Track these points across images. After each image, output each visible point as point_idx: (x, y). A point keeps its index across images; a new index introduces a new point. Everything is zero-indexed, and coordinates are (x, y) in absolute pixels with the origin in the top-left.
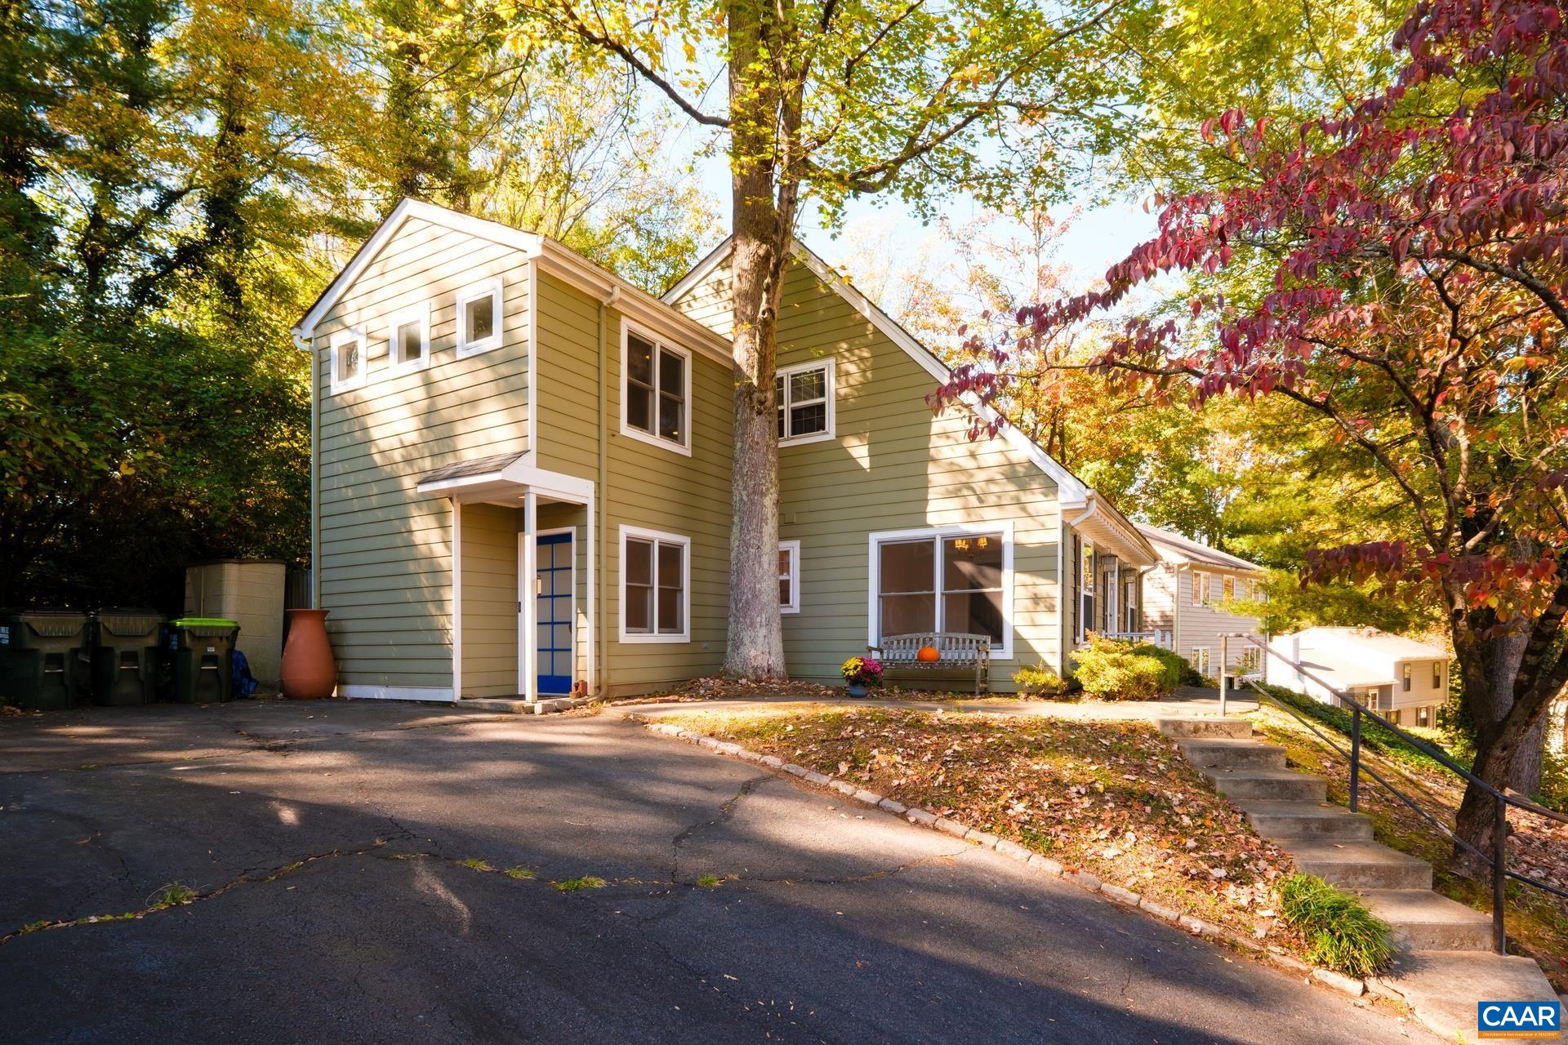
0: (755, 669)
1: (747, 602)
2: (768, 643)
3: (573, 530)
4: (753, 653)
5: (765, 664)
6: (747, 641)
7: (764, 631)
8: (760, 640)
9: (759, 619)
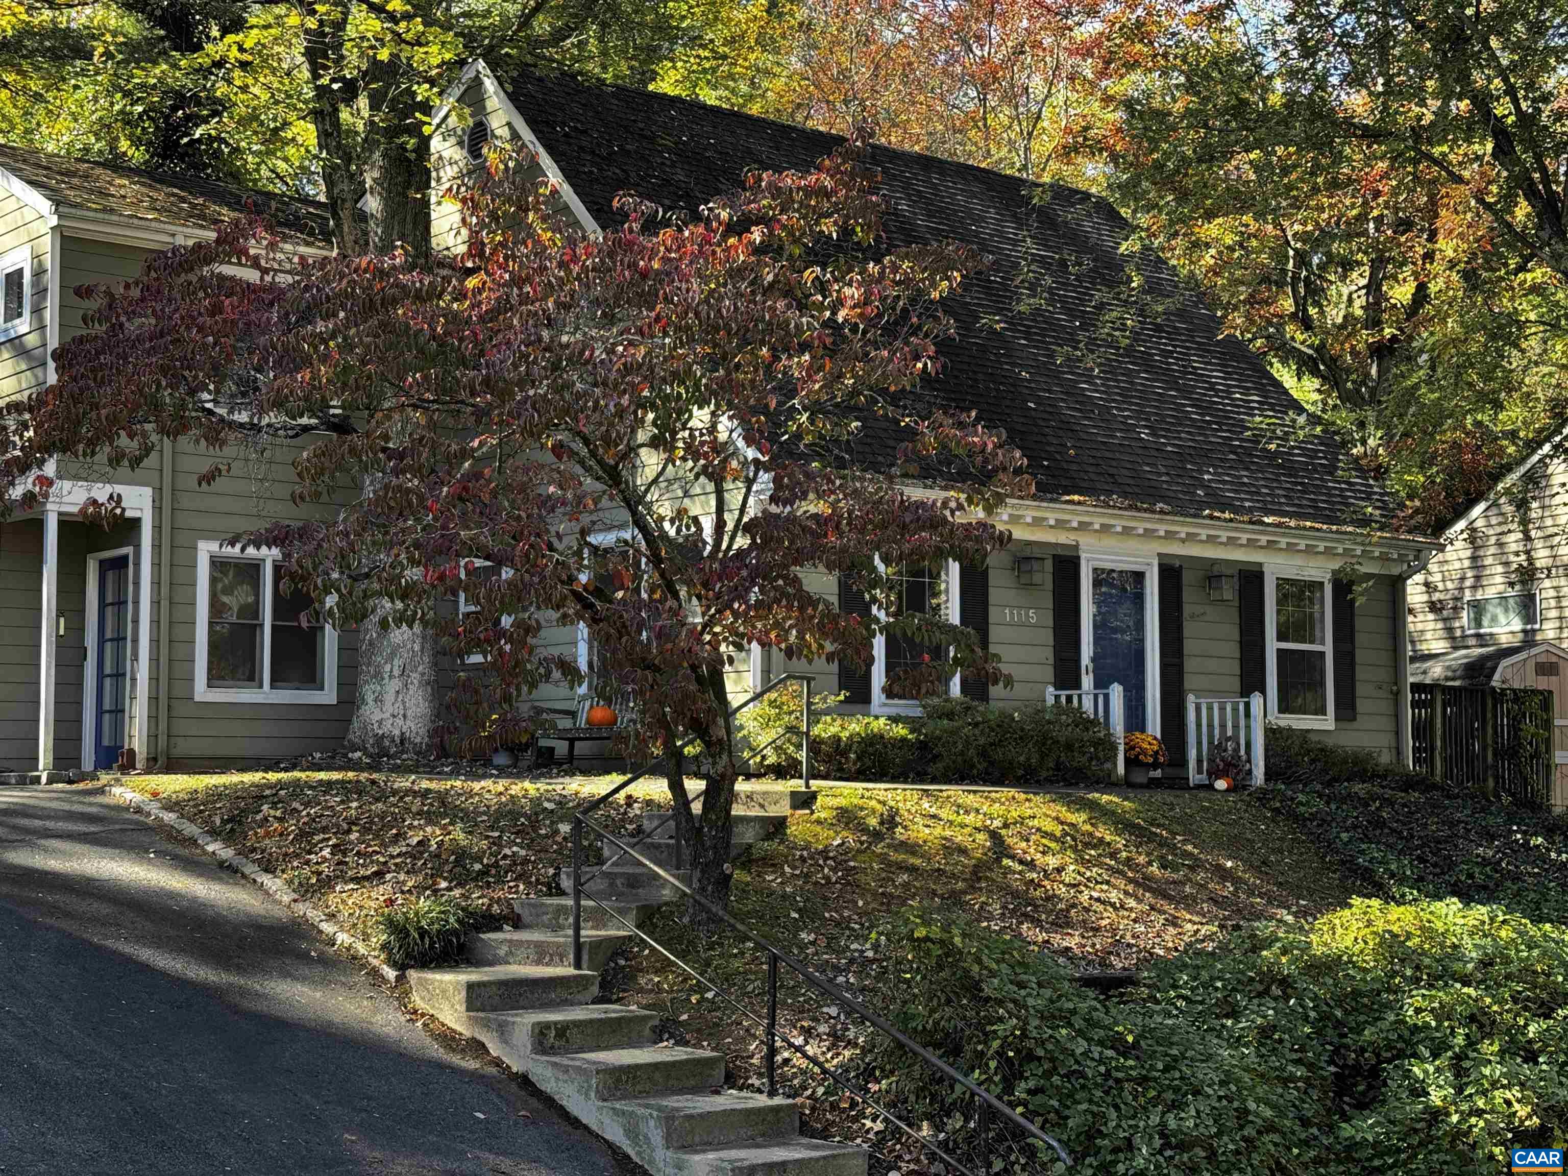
0: (379, 739)
1: (371, 643)
2: (404, 702)
3: (128, 550)
4: (377, 716)
5: (397, 732)
6: (370, 698)
7: (395, 684)
8: (389, 697)
9: (388, 668)
